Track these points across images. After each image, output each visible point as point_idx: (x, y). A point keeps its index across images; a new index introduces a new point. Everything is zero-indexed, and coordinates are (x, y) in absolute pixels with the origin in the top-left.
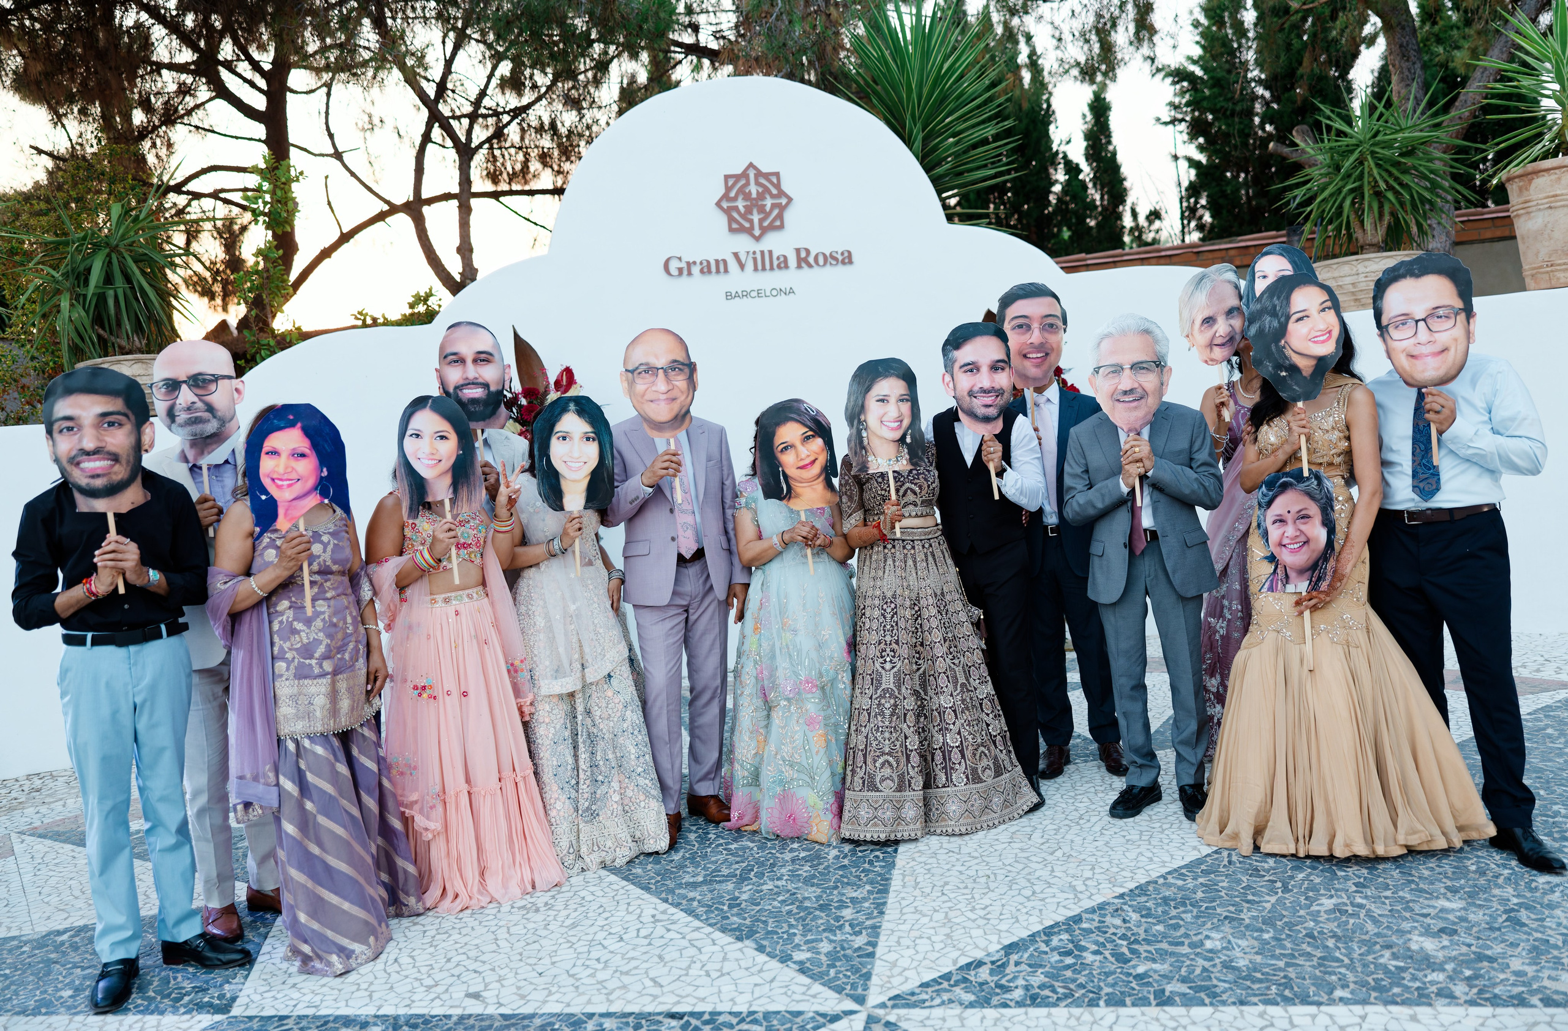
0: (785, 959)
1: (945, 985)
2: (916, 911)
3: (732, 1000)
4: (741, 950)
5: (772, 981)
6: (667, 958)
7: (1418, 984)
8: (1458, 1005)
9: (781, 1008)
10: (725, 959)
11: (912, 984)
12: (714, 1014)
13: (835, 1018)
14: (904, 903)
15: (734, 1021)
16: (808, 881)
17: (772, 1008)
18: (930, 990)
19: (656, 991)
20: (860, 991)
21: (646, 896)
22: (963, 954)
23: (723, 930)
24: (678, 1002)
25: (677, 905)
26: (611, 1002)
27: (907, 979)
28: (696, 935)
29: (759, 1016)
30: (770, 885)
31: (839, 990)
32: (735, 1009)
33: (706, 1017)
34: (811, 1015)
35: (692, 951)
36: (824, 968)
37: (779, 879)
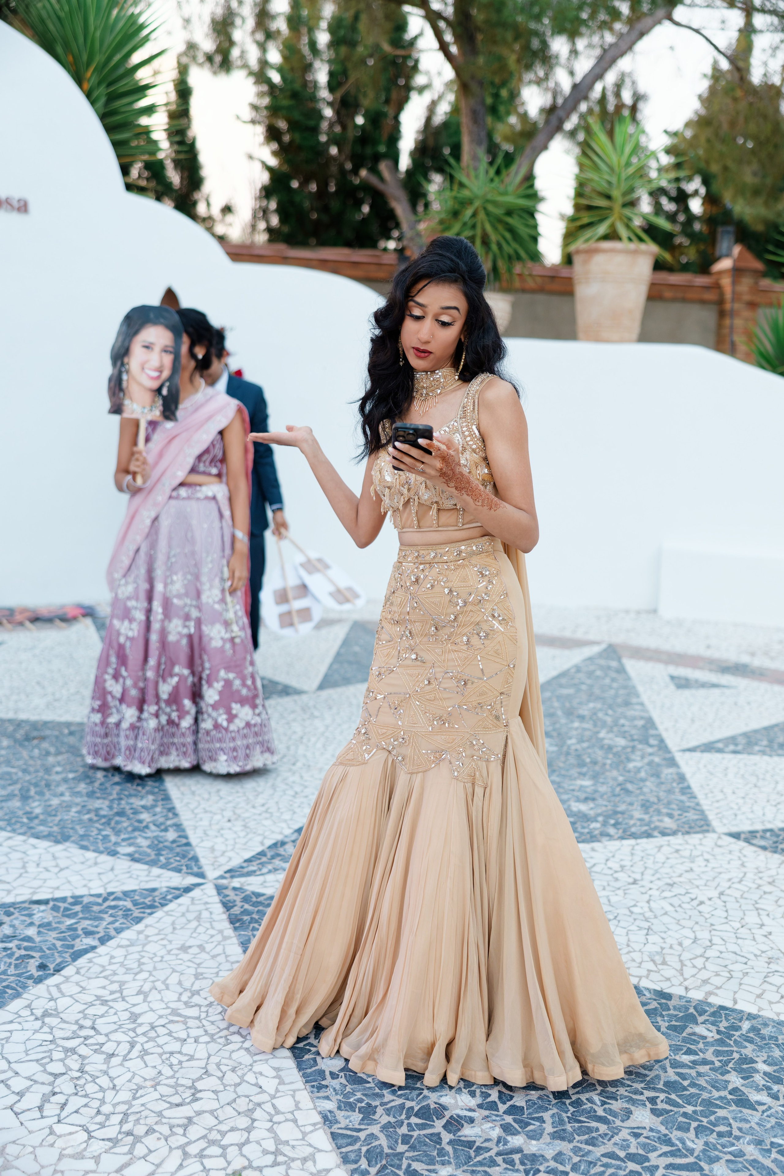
0: (113, 853)
1: (264, 859)
2: (206, 812)
3: (85, 886)
4: (65, 850)
5: (112, 869)
7: (586, 831)
8: (615, 840)
9: (135, 887)
10: (54, 858)
11: (236, 862)
12: (77, 897)
13: (188, 890)
14: (192, 806)
15: (100, 900)
16: (91, 795)
17: (126, 888)
18: (254, 863)
20: (195, 869)
22: (265, 838)
23: (36, 837)
24: (34, 893)
27: (230, 859)
28: (10, 843)
29: (121, 895)
30: (55, 802)
31: (178, 870)
32: (93, 892)
33: (70, 900)
34: (165, 889)
36: (153, 857)
37: (62, 794)
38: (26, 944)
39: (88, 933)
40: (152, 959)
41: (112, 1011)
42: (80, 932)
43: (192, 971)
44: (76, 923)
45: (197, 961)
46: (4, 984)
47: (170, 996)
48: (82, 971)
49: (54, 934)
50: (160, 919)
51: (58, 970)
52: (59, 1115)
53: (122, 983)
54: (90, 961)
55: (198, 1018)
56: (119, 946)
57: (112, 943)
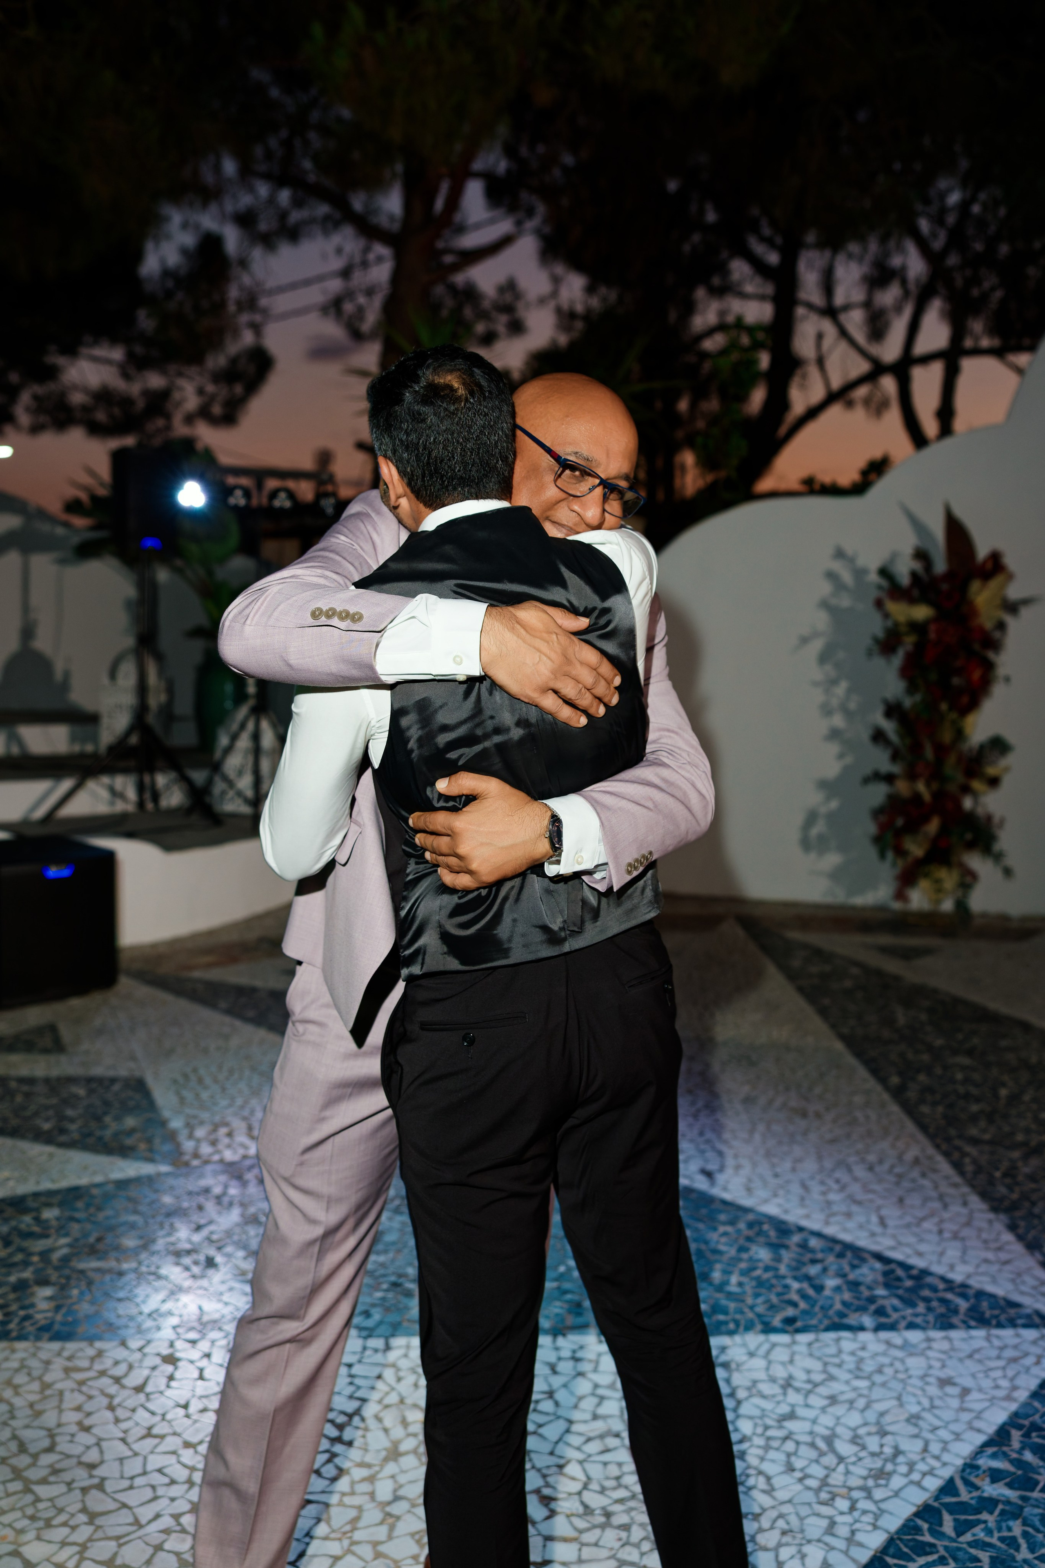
0: (1034, 1246)
3: (951, 1265)
5: (1005, 1263)
6: (908, 1202)
9: (999, 1291)
10: (967, 1223)
12: (925, 1272)
17: (990, 1288)
19: (878, 1229)
21: (920, 1136)
23: (984, 1195)
25: (947, 1154)
26: (827, 1223)
28: (951, 1191)
29: (971, 1292)
32: (951, 1276)
33: (915, 1272)
34: (1028, 1311)
35: (936, 1205)
38: (811, 1292)
39: (880, 1312)
40: (897, 1372)
41: (781, 1398)
42: (873, 1308)
43: (914, 1409)
44: (884, 1297)
45: (937, 1402)
46: (738, 1317)
47: (854, 1419)
48: (816, 1345)
49: (847, 1296)
50: (971, 1338)
51: (798, 1331)
52: (590, 1456)
53: (832, 1378)
54: (838, 1340)
55: (841, 1459)
56: (888, 1343)
57: (884, 1335)
